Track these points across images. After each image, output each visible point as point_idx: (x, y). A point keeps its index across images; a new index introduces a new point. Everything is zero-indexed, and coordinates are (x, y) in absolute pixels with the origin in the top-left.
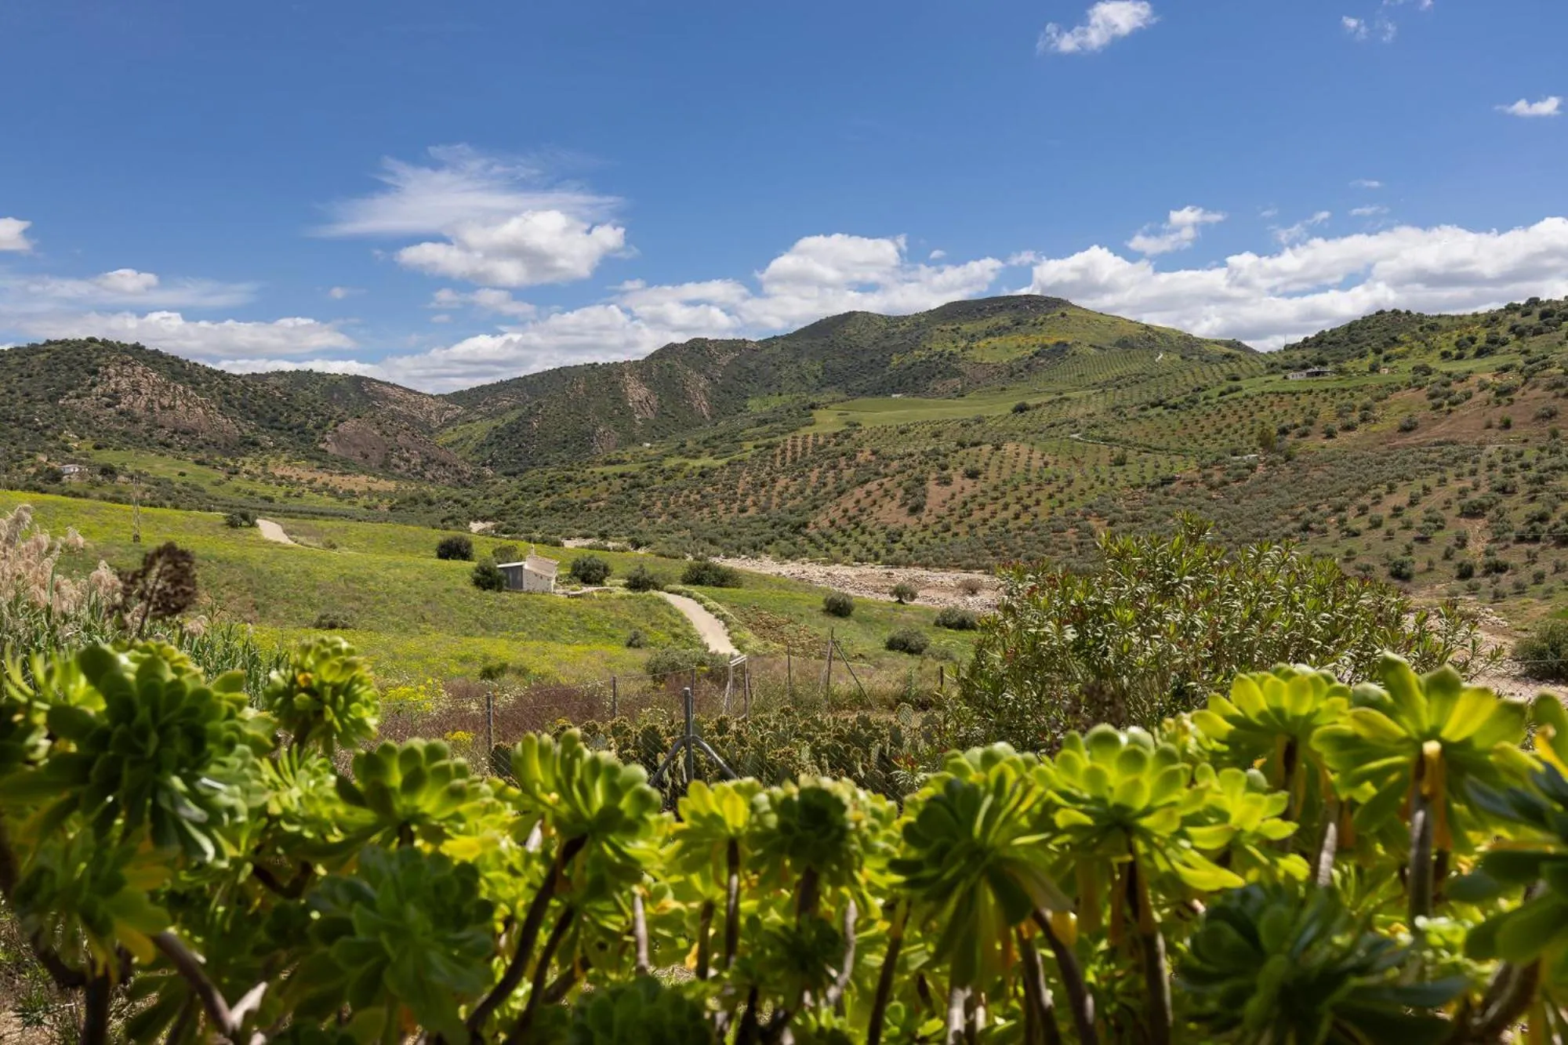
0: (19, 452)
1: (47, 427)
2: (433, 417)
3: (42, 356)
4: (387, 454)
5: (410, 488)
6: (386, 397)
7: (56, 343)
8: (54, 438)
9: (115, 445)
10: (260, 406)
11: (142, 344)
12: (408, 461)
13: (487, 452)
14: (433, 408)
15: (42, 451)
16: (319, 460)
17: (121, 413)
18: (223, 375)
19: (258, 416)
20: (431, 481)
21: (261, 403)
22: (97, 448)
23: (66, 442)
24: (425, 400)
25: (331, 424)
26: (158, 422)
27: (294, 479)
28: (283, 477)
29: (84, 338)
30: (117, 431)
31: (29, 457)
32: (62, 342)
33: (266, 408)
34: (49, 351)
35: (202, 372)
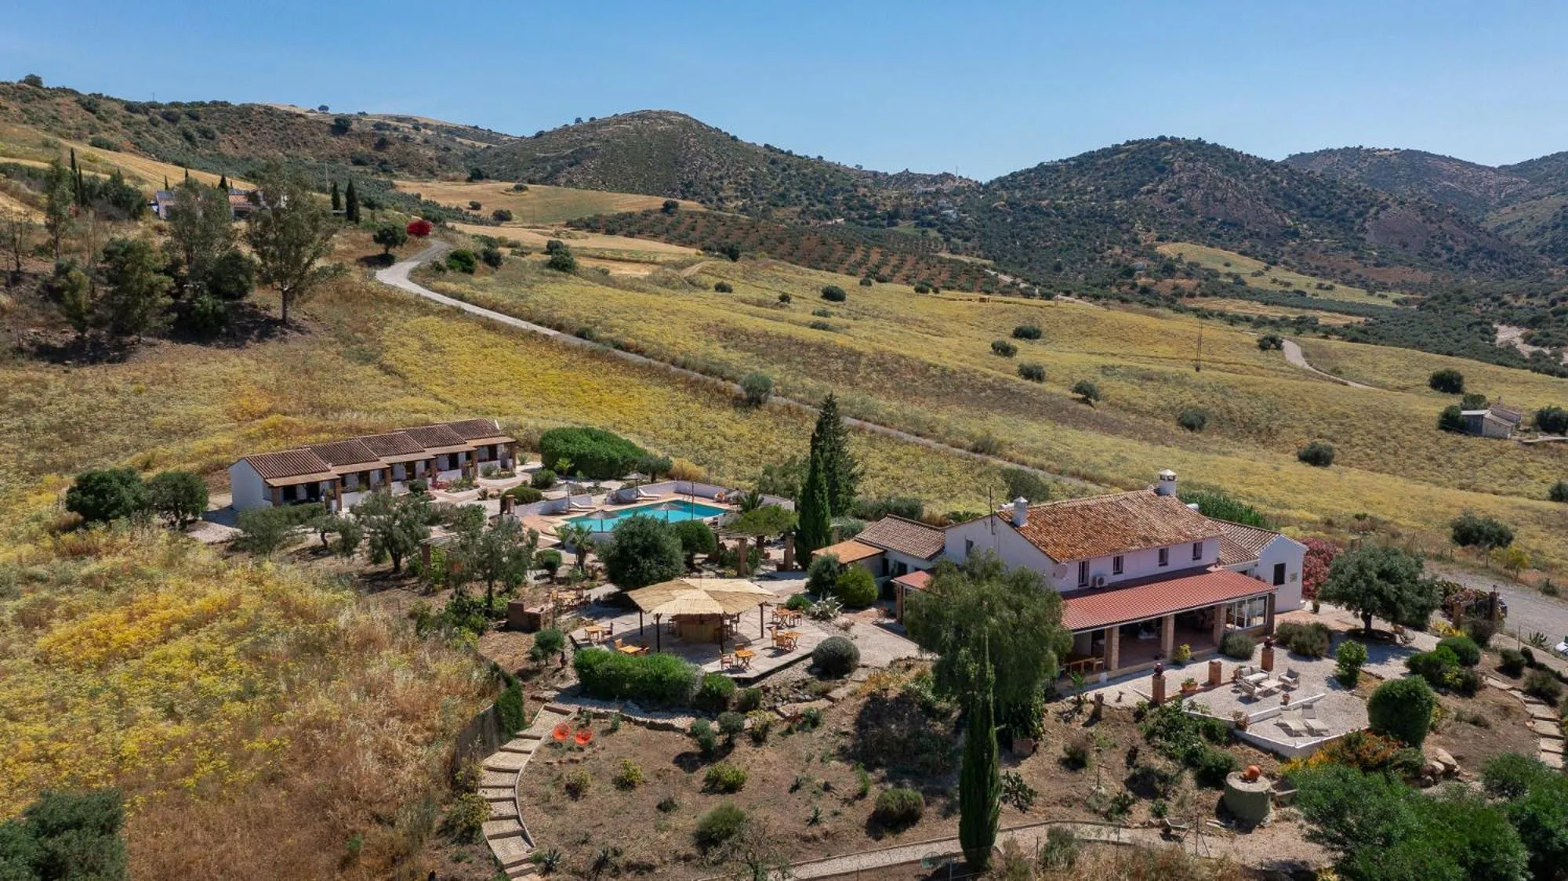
0: (1102, 245)
1: (1122, 222)
2: (1492, 193)
3: (1122, 156)
4: (1428, 242)
5: (1447, 281)
6: (1439, 173)
7: (1134, 142)
8: (1128, 231)
9: (1174, 237)
10: (1304, 195)
11: (1203, 139)
12: (1450, 249)
13: (1548, 235)
14: (1493, 182)
15: (1118, 244)
16: (1355, 249)
17: (1181, 206)
18: (1273, 165)
19: (1300, 204)
20: (1475, 270)
21: (1305, 191)
22: (1160, 239)
23: (1136, 235)
24: (1484, 173)
25: (1372, 211)
26: (1211, 216)
27: (1329, 270)
28: (1317, 268)
29: (1156, 137)
30: (1176, 223)
31: (1109, 248)
32: (1139, 142)
33: (1309, 196)
34: (1128, 150)
35: (1254, 162)
